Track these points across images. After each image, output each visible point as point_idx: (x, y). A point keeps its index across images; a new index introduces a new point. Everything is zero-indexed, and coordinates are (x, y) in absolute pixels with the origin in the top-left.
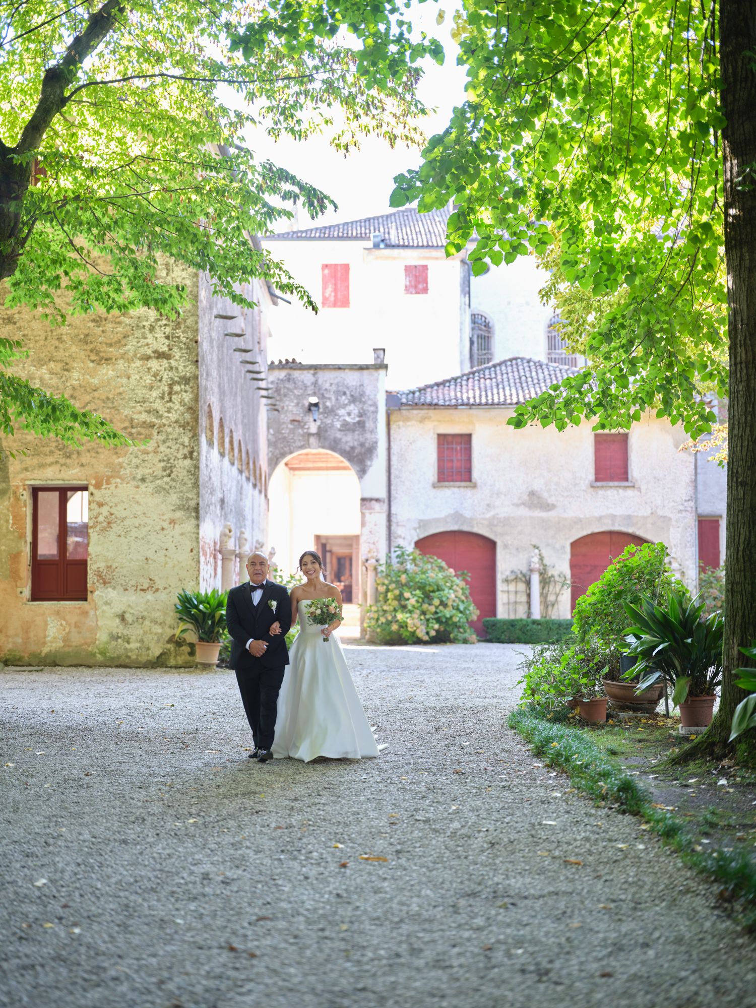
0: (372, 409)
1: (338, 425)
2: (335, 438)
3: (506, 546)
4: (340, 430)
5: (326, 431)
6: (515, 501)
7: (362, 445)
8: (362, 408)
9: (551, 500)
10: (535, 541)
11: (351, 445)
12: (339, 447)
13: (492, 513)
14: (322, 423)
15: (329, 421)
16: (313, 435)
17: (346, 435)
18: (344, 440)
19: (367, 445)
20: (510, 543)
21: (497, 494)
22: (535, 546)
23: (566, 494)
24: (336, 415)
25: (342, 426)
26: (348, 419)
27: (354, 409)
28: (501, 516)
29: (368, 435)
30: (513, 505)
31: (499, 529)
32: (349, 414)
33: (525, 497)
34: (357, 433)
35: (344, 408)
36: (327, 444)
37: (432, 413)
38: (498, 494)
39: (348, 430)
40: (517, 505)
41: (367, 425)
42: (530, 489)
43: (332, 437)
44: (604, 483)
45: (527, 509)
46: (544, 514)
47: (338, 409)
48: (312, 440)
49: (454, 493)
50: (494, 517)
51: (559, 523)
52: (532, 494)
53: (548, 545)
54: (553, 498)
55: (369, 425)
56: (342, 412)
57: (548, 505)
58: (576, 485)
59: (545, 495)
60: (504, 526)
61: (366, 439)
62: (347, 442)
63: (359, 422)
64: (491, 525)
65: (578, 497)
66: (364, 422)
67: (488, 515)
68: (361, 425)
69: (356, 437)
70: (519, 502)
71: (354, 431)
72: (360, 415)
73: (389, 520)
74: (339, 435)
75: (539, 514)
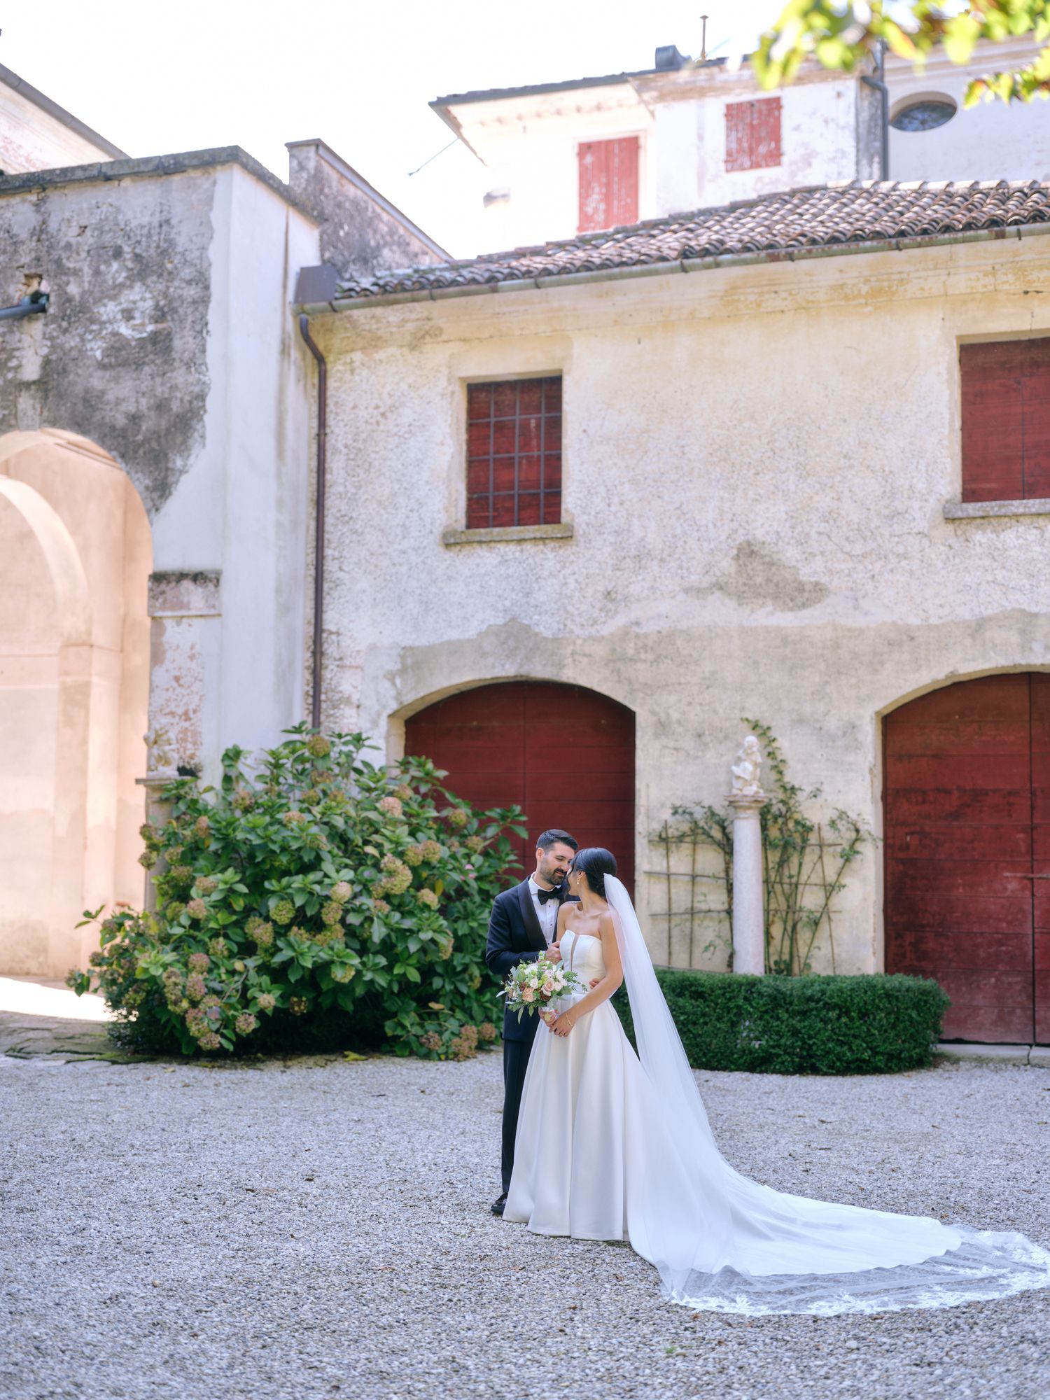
0: (192, 292)
1: (96, 350)
2: (87, 391)
3: (662, 727)
4: (103, 366)
5: (65, 371)
6: (694, 579)
7: (161, 407)
8: (165, 295)
9: (807, 574)
10: (756, 709)
11: (132, 409)
12: (97, 417)
13: (620, 621)
14: (53, 348)
15: (72, 341)
16: (27, 385)
17: (116, 380)
18: (110, 396)
19: (175, 407)
20: (675, 715)
21: (638, 558)
22: (755, 726)
23: (858, 549)
24: (92, 321)
25: (107, 352)
26: (125, 330)
27: (141, 298)
28: (650, 628)
29: (179, 376)
30: (687, 591)
31: (642, 672)
32: (128, 315)
33: (727, 565)
34: (147, 370)
35: (114, 298)
36: (64, 411)
37: (440, 311)
38: (641, 558)
39: (124, 364)
40: (699, 592)
41: (177, 343)
42: (740, 538)
43: (79, 390)
44: (991, 507)
45: (732, 604)
46: (787, 620)
47: (97, 301)
48: (26, 402)
49: (504, 562)
50: (625, 634)
51: (837, 646)
52: (748, 552)
53: (800, 721)
54: (818, 564)
55: (183, 343)
56: (109, 310)
57: (801, 588)
58: (894, 515)
59: (791, 554)
60: (658, 659)
61: (174, 388)
62: (119, 401)
63: (154, 338)
64: (616, 660)
65: (904, 556)
66: (169, 336)
67: (610, 627)
68: (159, 344)
69: (145, 384)
70: (706, 581)
71: (139, 365)
72: (160, 315)
73: (317, 652)
74: (97, 381)
75: (769, 617)
